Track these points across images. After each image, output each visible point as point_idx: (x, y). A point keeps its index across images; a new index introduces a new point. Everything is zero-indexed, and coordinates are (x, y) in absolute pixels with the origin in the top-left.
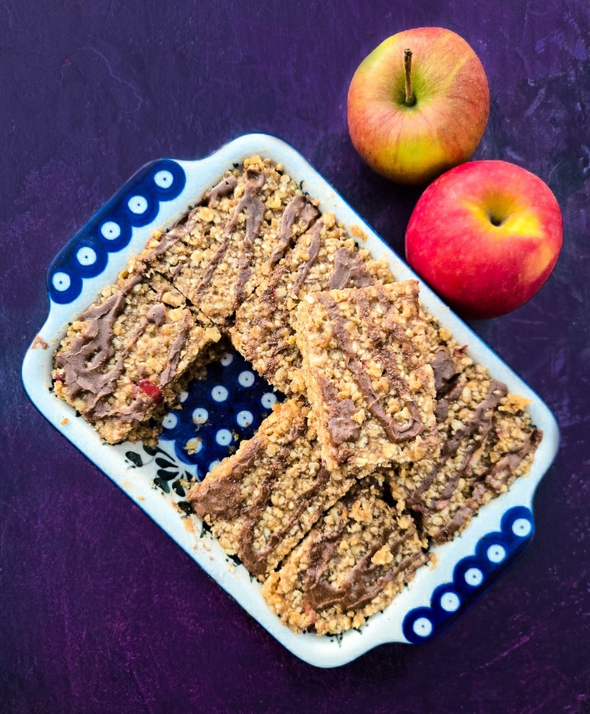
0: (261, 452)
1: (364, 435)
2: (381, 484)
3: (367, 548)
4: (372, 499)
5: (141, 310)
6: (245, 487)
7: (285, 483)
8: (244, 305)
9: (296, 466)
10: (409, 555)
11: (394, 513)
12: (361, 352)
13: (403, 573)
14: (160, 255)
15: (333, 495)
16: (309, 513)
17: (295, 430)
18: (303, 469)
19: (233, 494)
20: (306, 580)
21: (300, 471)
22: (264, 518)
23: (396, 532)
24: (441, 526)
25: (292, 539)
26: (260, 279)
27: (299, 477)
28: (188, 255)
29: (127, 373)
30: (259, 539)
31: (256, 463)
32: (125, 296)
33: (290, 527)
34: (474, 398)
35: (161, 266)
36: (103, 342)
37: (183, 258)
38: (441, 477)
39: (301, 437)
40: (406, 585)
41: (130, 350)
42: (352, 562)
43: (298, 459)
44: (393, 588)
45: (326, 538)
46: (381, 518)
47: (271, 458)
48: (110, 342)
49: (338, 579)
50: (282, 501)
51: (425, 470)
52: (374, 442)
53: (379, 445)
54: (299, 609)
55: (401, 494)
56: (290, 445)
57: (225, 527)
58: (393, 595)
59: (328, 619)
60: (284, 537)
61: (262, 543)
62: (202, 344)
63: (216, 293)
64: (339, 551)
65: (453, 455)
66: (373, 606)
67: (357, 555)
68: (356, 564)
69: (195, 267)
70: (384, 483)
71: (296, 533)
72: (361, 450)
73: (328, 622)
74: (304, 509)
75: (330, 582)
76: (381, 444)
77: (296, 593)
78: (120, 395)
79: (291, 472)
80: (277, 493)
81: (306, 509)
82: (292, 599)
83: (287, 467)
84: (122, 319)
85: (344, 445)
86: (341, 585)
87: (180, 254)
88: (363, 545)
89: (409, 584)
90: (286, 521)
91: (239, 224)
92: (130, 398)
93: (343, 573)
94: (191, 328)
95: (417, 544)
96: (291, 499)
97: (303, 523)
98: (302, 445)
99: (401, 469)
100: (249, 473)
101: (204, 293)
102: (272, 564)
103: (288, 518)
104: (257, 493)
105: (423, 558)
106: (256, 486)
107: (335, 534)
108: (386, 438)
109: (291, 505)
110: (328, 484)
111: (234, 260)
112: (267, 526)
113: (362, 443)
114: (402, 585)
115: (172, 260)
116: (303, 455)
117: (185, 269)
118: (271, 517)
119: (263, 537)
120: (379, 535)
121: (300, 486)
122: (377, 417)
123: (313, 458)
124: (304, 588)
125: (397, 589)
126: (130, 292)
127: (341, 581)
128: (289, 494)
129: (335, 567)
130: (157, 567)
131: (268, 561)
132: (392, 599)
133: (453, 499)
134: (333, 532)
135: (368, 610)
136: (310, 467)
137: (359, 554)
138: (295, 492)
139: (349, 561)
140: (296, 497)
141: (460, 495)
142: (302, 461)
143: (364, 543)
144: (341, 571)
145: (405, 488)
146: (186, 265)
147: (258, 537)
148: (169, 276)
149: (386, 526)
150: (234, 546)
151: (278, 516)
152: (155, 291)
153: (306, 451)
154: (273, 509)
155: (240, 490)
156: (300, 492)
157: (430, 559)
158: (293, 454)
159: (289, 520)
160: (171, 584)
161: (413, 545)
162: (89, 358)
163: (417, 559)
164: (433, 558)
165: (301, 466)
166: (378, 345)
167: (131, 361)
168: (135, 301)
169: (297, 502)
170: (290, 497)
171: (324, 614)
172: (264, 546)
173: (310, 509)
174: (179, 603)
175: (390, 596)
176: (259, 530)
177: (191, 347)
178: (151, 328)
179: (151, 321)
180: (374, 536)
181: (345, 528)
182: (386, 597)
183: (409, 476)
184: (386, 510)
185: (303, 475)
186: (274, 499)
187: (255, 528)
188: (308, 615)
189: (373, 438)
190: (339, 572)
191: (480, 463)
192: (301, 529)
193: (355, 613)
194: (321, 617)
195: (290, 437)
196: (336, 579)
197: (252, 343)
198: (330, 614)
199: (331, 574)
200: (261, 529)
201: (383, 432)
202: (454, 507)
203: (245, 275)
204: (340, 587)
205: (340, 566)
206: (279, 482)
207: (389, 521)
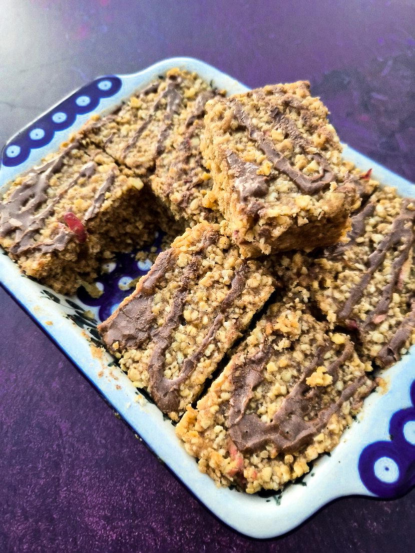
0: (171, 264)
1: (273, 191)
2: (306, 300)
3: (299, 371)
4: (299, 313)
5: (75, 168)
6: (156, 304)
7: (199, 294)
8: (164, 155)
9: (209, 274)
10: (351, 380)
11: (325, 327)
12: (260, 125)
13: (348, 402)
14: (96, 129)
15: (250, 303)
16: (225, 329)
17: (206, 239)
18: (216, 278)
19: (142, 313)
20: (229, 413)
21: (213, 280)
22: (176, 338)
23: (332, 352)
24: (383, 344)
25: (208, 361)
26: (176, 137)
27: (212, 286)
28: (119, 130)
29: (56, 215)
30: (171, 366)
31: (167, 275)
32: (63, 157)
33: (205, 346)
34: (389, 213)
35: (96, 137)
36: (38, 190)
37: (115, 131)
38: (372, 289)
39: (213, 245)
40: (354, 417)
41: (61, 196)
42: (283, 390)
43: (210, 269)
44: (338, 422)
45: (250, 360)
46: (311, 334)
47: (182, 268)
48: (45, 191)
49: (268, 411)
50: (195, 315)
51: (352, 281)
52: (286, 196)
53: (291, 199)
54: (222, 452)
55: (330, 305)
56: (201, 253)
57: (135, 356)
58: (340, 430)
59: (260, 465)
60: (198, 360)
61: (173, 370)
62: (125, 188)
63: (139, 151)
64: (267, 375)
65: (380, 267)
66: (316, 445)
67: (289, 382)
68: (288, 392)
69: (124, 137)
70: (309, 299)
71: (212, 354)
72: (272, 204)
73: (260, 471)
74: (220, 324)
75: (260, 416)
76: (293, 198)
77: (218, 428)
78: (46, 232)
79: (205, 281)
80: (190, 307)
81: (222, 325)
82: (213, 437)
83: (199, 277)
84: (58, 175)
85: (253, 200)
86: (273, 417)
87: (112, 128)
88: (294, 367)
89: (358, 417)
90: (201, 339)
91: (162, 105)
92: (54, 232)
93: (274, 404)
94: (117, 177)
95: (358, 366)
96: (206, 313)
97: (219, 341)
98: (214, 252)
99: (326, 281)
100: (160, 288)
101: (130, 152)
102: (186, 397)
103: (203, 336)
104: (169, 309)
105: (369, 382)
106: (168, 302)
107: (260, 354)
108: (298, 192)
109: (206, 320)
110: (244, 292)
111: (156, 129)
112: (180, 350)
113: (272, 196)
114: (349, 418)
115: (105, 132)
116: (216, 263)
117: (115, 139)
118: (183, 337)
119: (175, 363)
120: (312, 355)
121: (213, 297)
122: (284, 173)
123: (226, 265)
124: (228, 424)
125: (344, 422)
126: (68, 154)
127: (272, 413)
128: (203, 307)
129: (264, 397)
130: (69, 452)
131: (182, 393)
132: (340, 437)
133: (391, 313)
134: (258, 353)
135: (312, 452)
136: (223, 275)
137: (292, 380)
138: (210, 306)
139: (279, 389)
140: (210, 310)
141: (397, 310)
142: (215, 269)
143: (295, 364)
144: (272, 402)
145: (334, 299)
146: (116, 135)
147: (170, 364)
148: (102, 145)
149: (318, 343)
150: (143, 377)
151: (191, 334)
152: (89, 155)
153: (218, 259)
154: (186, 328)
155: (151, 307)
156: (215, 304)
157: (378, 385)
158: (205, 263)
159: (204, 338)
160: (83, 473)
161: (354, 367)
162: (24, 203)
163: (362, 385)
164: (381, 382)
165: (215, 274)
166: (277, 115)
167: (61, 205)
168: (71, 162)
169: (212, 316)
170: (204, 310)
171: (255, 459)
172: (177, 374)
173: (227, 324)
174: (89, 499)
175: (337, 432)
176: (172, 355)
177: (115, 190)
178: (82, 180)
179: (83, 175)
180: (306, 356)
181: (271, 346)
182: (331, 434)
183: (336, 287)
184: (315, 324)
185: (216, 285)
186: (187, 315)
187: (166, 352)
188: (233, 460)
189: (284, 192)
190: (269, 404)
191: (412, 277)
192: (218, 349)
193: (295, 458)
194: (251, 464)
195: (200, 245)
196: (267, 412)
197: (170, 181)
198: (262, 460)
199: (260, 406)
200: (174, 353)
201: (294, 186)
202: (393, 321)
203: (164, 136)
204: (271, 421)
205: (271, 394)
206: (192, 295)
207: (320, 336)
